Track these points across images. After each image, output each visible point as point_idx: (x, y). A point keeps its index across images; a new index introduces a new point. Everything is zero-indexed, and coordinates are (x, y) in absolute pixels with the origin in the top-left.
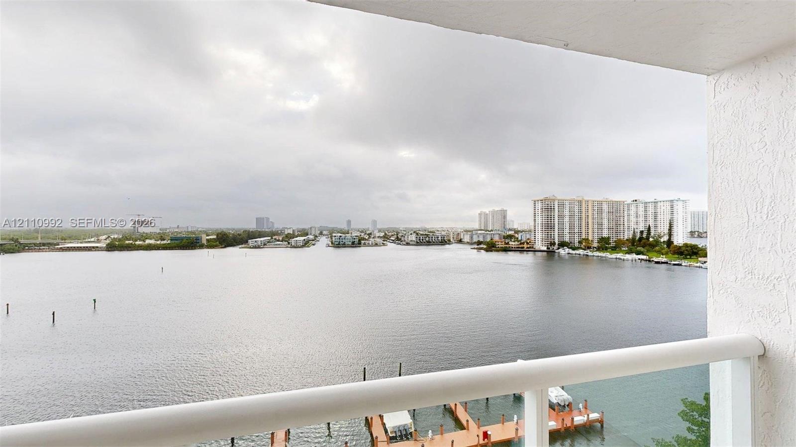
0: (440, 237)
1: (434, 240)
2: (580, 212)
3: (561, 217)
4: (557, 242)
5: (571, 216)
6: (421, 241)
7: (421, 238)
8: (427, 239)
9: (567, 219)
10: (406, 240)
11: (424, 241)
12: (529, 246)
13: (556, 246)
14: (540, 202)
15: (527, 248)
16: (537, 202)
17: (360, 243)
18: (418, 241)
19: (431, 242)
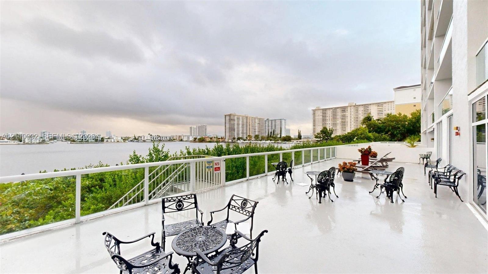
0: (168, 137)
1: (164, 139)
2: (247, 123)
3: (238, 124)
4: (236, 138)
5: (243, 125)
6: (155, 139)
7: (155, 138)
8: (159, 138)
9: (240, 126)
10: (143, 139)
11: (157, 139)
12: (222, 140)
13: (236, 139)
14: (228, 116)
15: (222, 141)
16: (226, 116)
17: (103, 141)
18: (153, 140)
19: (162, 141)
